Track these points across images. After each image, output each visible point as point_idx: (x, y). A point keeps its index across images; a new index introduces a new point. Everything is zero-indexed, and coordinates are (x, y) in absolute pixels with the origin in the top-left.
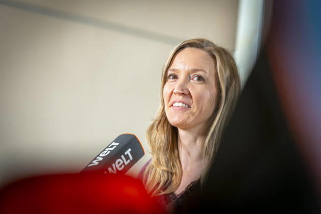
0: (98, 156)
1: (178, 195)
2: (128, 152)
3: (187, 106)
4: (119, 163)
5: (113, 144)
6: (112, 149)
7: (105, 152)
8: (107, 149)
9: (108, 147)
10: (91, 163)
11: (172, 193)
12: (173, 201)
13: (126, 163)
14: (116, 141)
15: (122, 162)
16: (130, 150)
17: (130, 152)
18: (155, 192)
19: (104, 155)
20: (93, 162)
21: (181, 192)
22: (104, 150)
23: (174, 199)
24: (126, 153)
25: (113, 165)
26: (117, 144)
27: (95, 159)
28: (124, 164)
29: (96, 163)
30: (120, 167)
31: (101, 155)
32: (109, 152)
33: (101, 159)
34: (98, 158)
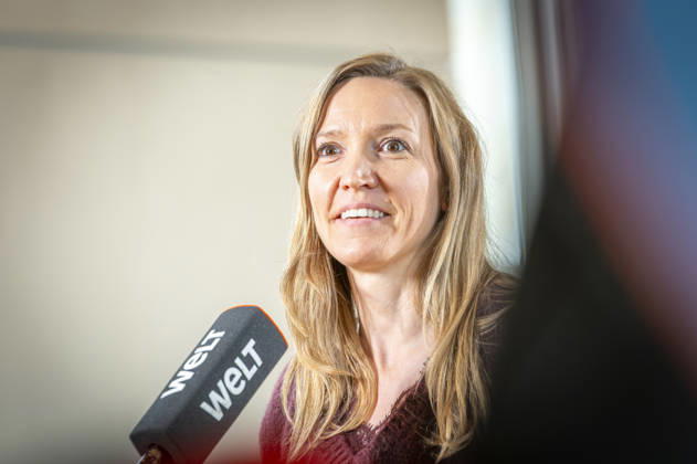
0: (181, 369)
1: (377, 428)
2: (249, 349)
3: (382, 214)
4: (232, 377)
5: (211, 335)
6: (210, 348)
7: (195, 357)
8: (198, 350)
9: (199, 346)
10: (167, 389)
11: (363, 426)
12: (365, 443)
13: (250, 374)
14: (216, 327)
15: (238, 375)
16: (252, 342)
17: (254, 347)
18: (321, 431)
19: (194, 365)
20: (171, 386)
21: (383, 419)
22: (193, 354)
23: (369, 439)
24: (244, 353)
25: (220, 384)
26: (221, 334)
27: (175, 377)
28: (243, 377)
29: (178, 387)
30: (237, 385)
31: (187, 366)
32: (205, 356)
33: (188, 376)
34: (181, 373)
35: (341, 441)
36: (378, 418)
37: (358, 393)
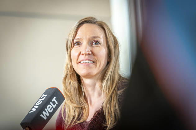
1: (89, 122)
3: (92, 62)
4: (49, 107)
5: (43, 96)
6: (43, 99)
7: (39, 102)
8: (40, 100)
9: (40, 98)
10: (31, 111)
12: (86, 126)
13: (54, 107)
14: (45, 93)
15: (51, 107)
16: (55, 98)
17: (55, 99)
18: (73, 123)
19: (38, 104)
20: (32, 110)
22: (38, 101)
23: (87, 125)
24: (53, 101)
25: (46, 109)
26: (46, 95)
27: (33, 107)
29: (34, 110)
30: (51, 110)
31: (36, 104)
32: (42, 102)
33: (37, 107)
34: (35, 106)
35: (79, 125)
36: (89, 119)
37: (84, 112)
